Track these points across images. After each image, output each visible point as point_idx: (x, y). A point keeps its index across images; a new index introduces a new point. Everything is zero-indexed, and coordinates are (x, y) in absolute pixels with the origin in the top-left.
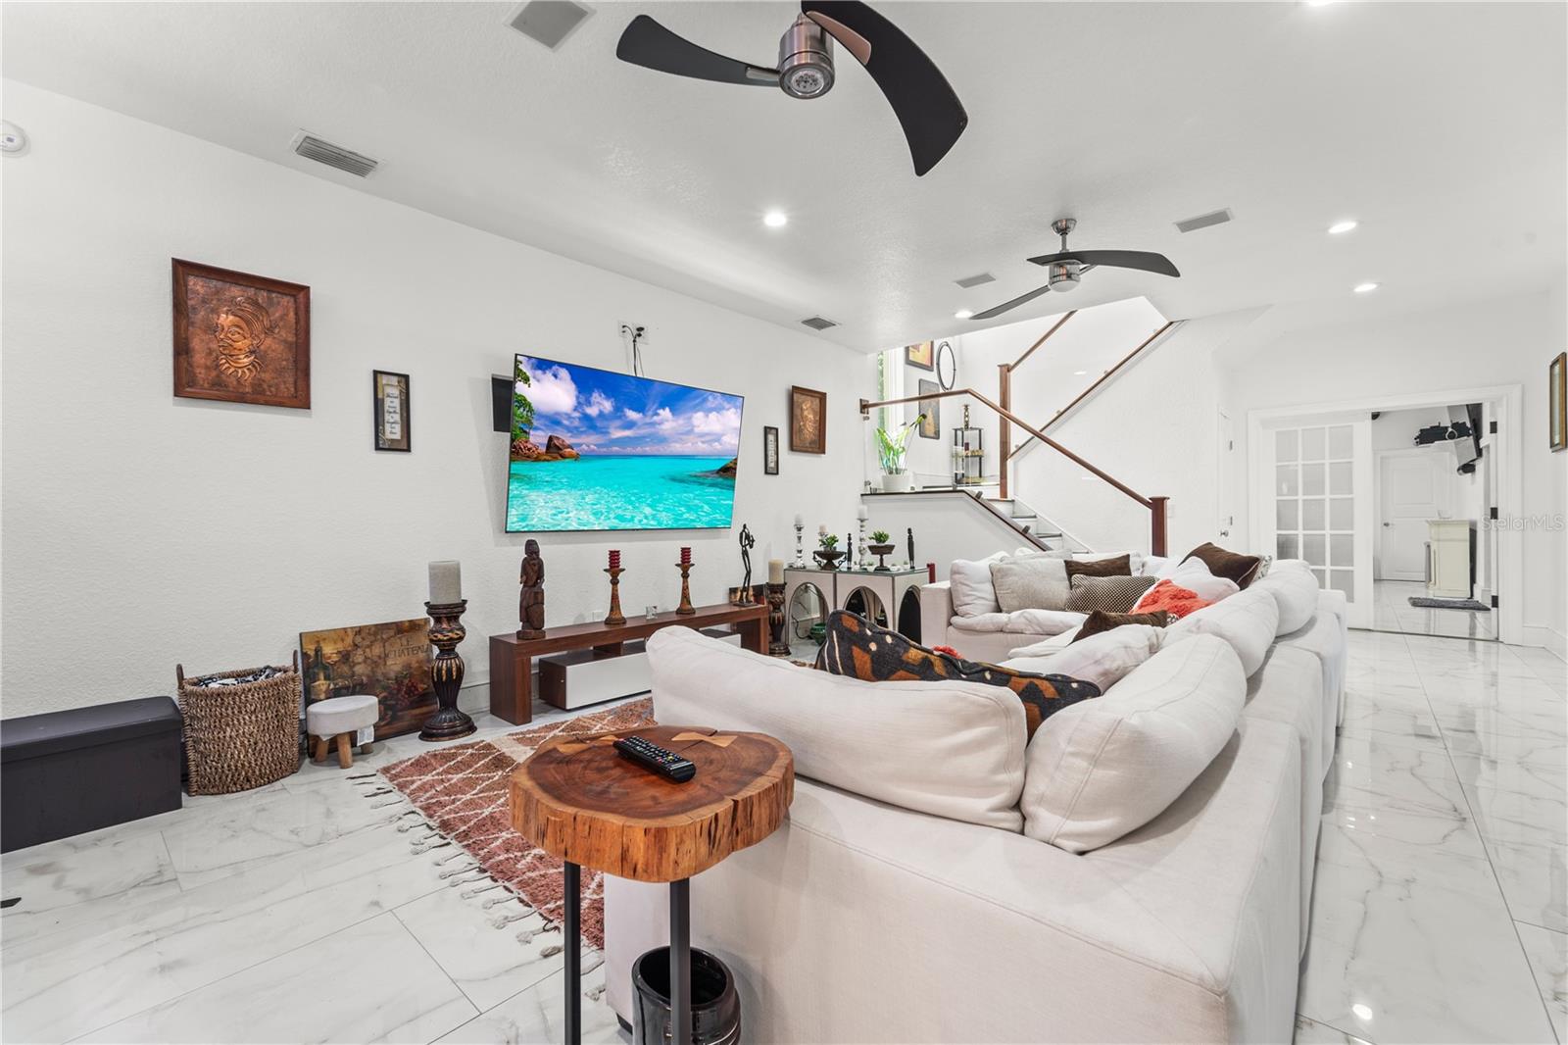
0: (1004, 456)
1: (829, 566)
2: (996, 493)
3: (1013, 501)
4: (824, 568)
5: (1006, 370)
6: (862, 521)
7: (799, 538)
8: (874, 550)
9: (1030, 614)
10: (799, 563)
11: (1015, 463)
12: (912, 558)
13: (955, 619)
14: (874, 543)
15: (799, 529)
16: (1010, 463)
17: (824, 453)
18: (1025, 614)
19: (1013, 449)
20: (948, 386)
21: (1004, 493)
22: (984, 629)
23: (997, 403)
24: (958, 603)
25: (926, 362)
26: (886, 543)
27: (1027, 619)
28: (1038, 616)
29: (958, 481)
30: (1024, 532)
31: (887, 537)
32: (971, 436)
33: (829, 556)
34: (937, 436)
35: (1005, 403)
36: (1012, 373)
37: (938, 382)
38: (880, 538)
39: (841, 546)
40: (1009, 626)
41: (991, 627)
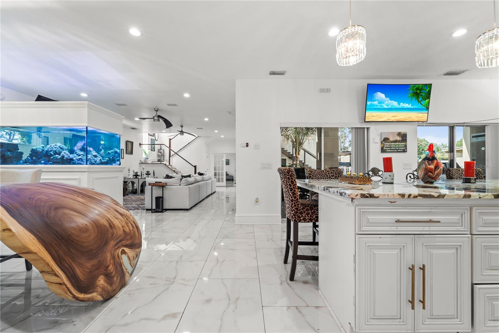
0: (170, 156)
1: (136, 178)
2: (168, 164)
3: (171, 165)
4: (135, 178)
5: (170, 140)
6: (143, 169)
7: (129, 172)
8: (146, 174)
10: (129, 177)
11: (172, 158)
12: (154, 176)
14: (147, 173)
15: (129, 170)
16: (171, 158)
17: (132, 154)
19: (171, 155)
20: (157, 140)
21: (170, 164)
23: (168, 147)
25: (153, 135)
26: (149, 173)
29: (159, 161)
30: (174, 171)
31: (149, 172)
32: (162, 151)
33: (136, 175)
34: (154, 151)
35: (170, 147)
36: (171, 140)
37: (154, 139)
38: (148, 172)
39: (139, 174)
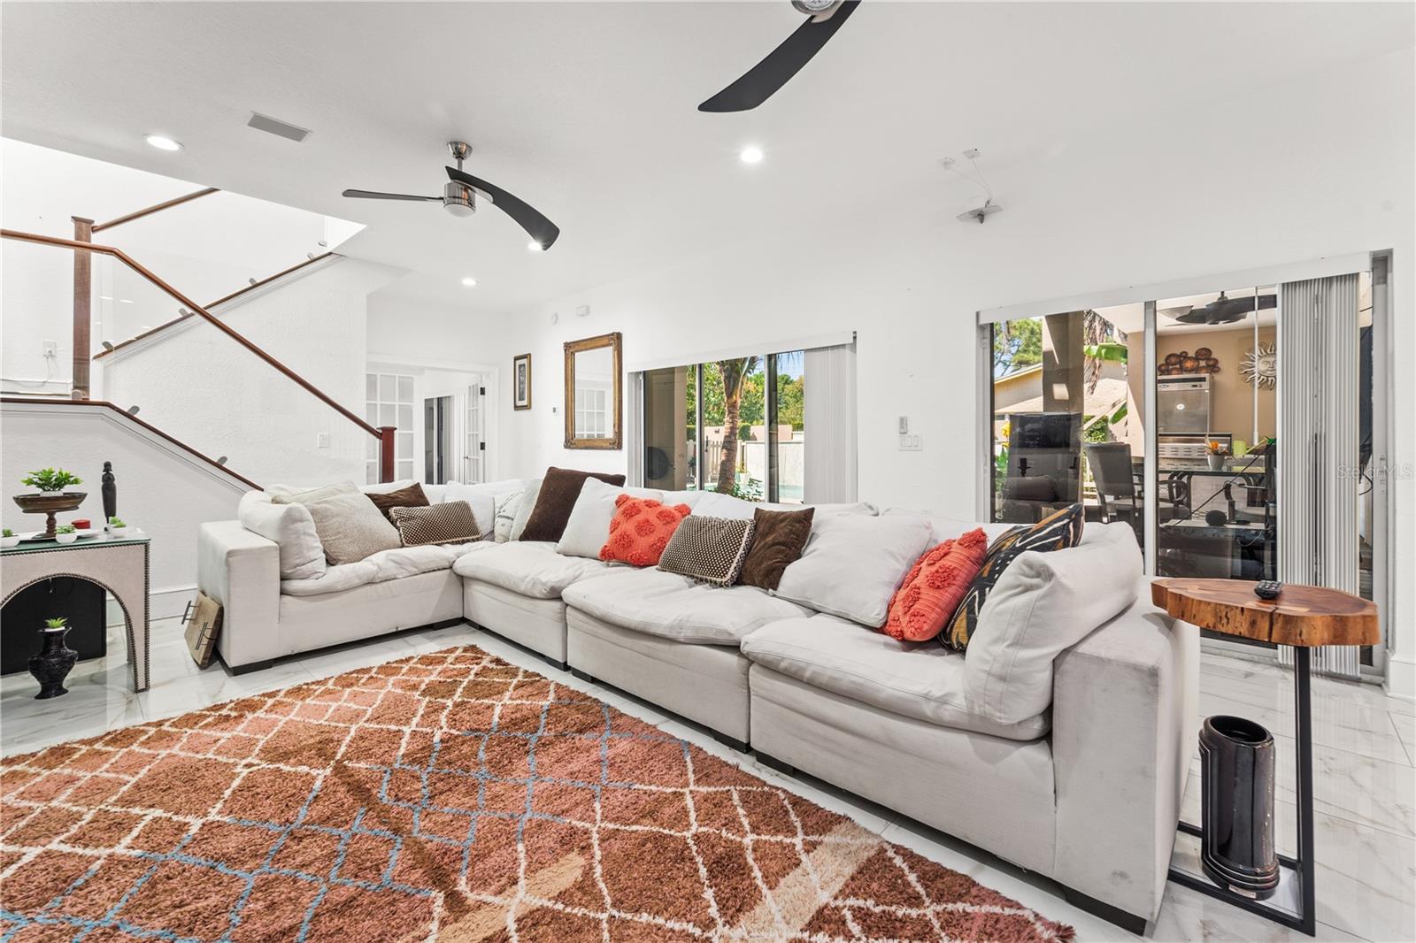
9: (396, 555)
12: (110, 512)
13: (294, 585)
18: (390, 557)
22: (346, 586)
24: (298, 561)
27: (396, 562)
28: (407, 555)
31: (65, 479)
40: (380, 575)
41: (357, 581)
